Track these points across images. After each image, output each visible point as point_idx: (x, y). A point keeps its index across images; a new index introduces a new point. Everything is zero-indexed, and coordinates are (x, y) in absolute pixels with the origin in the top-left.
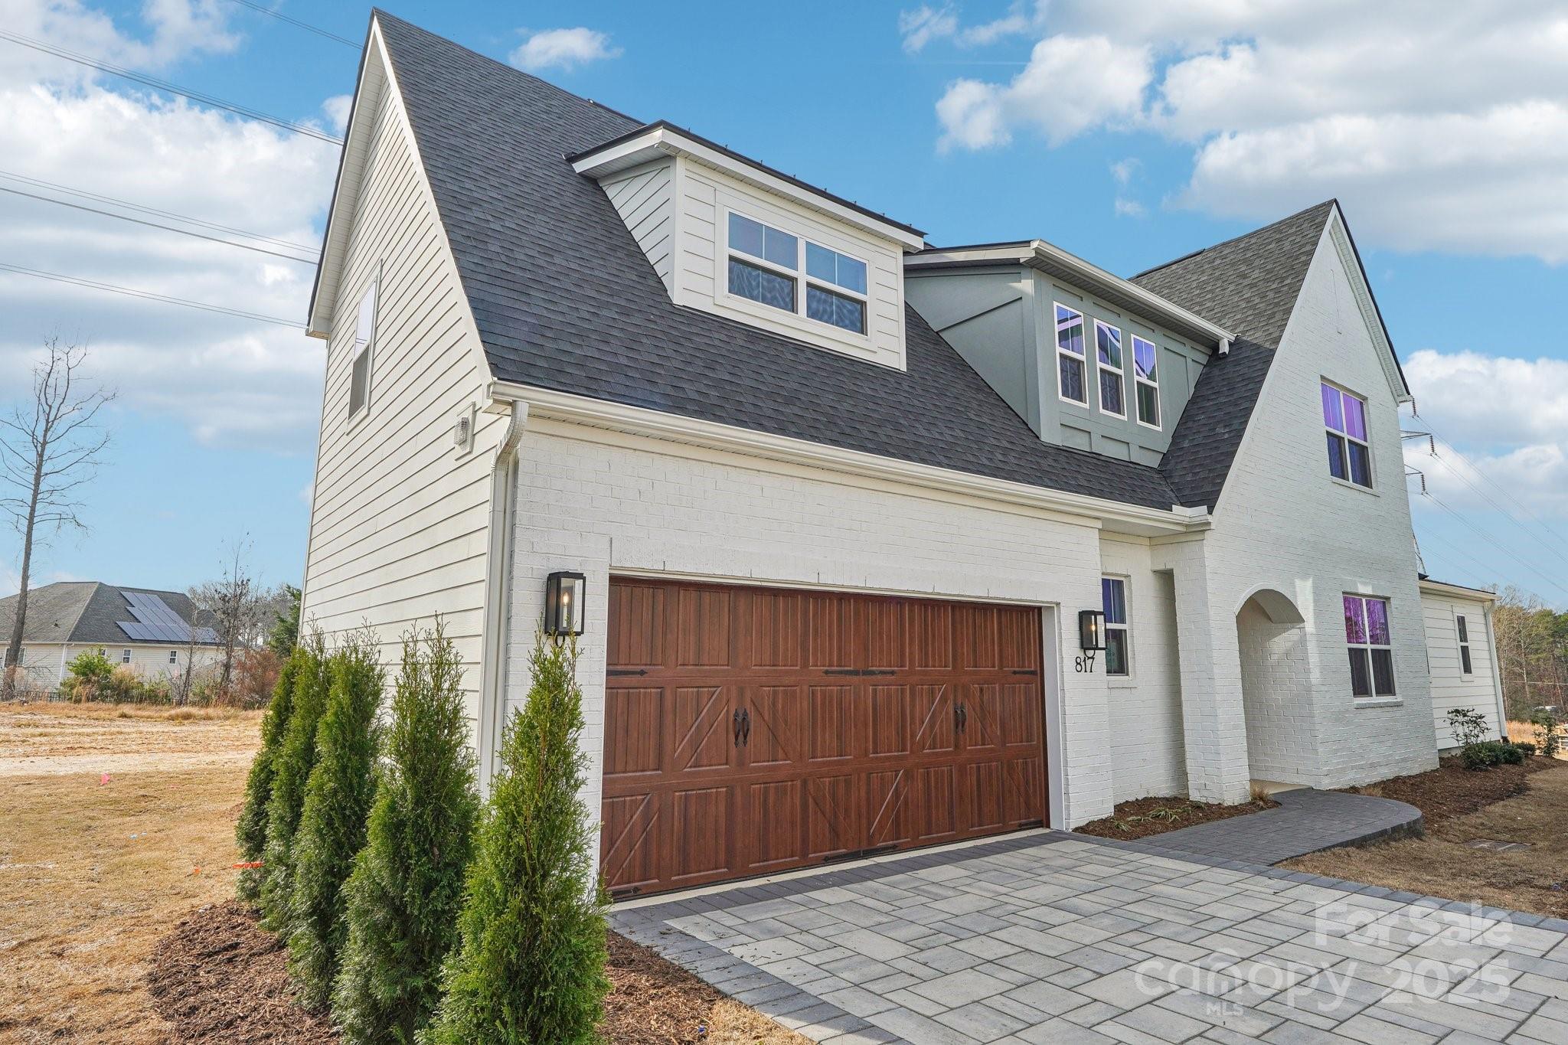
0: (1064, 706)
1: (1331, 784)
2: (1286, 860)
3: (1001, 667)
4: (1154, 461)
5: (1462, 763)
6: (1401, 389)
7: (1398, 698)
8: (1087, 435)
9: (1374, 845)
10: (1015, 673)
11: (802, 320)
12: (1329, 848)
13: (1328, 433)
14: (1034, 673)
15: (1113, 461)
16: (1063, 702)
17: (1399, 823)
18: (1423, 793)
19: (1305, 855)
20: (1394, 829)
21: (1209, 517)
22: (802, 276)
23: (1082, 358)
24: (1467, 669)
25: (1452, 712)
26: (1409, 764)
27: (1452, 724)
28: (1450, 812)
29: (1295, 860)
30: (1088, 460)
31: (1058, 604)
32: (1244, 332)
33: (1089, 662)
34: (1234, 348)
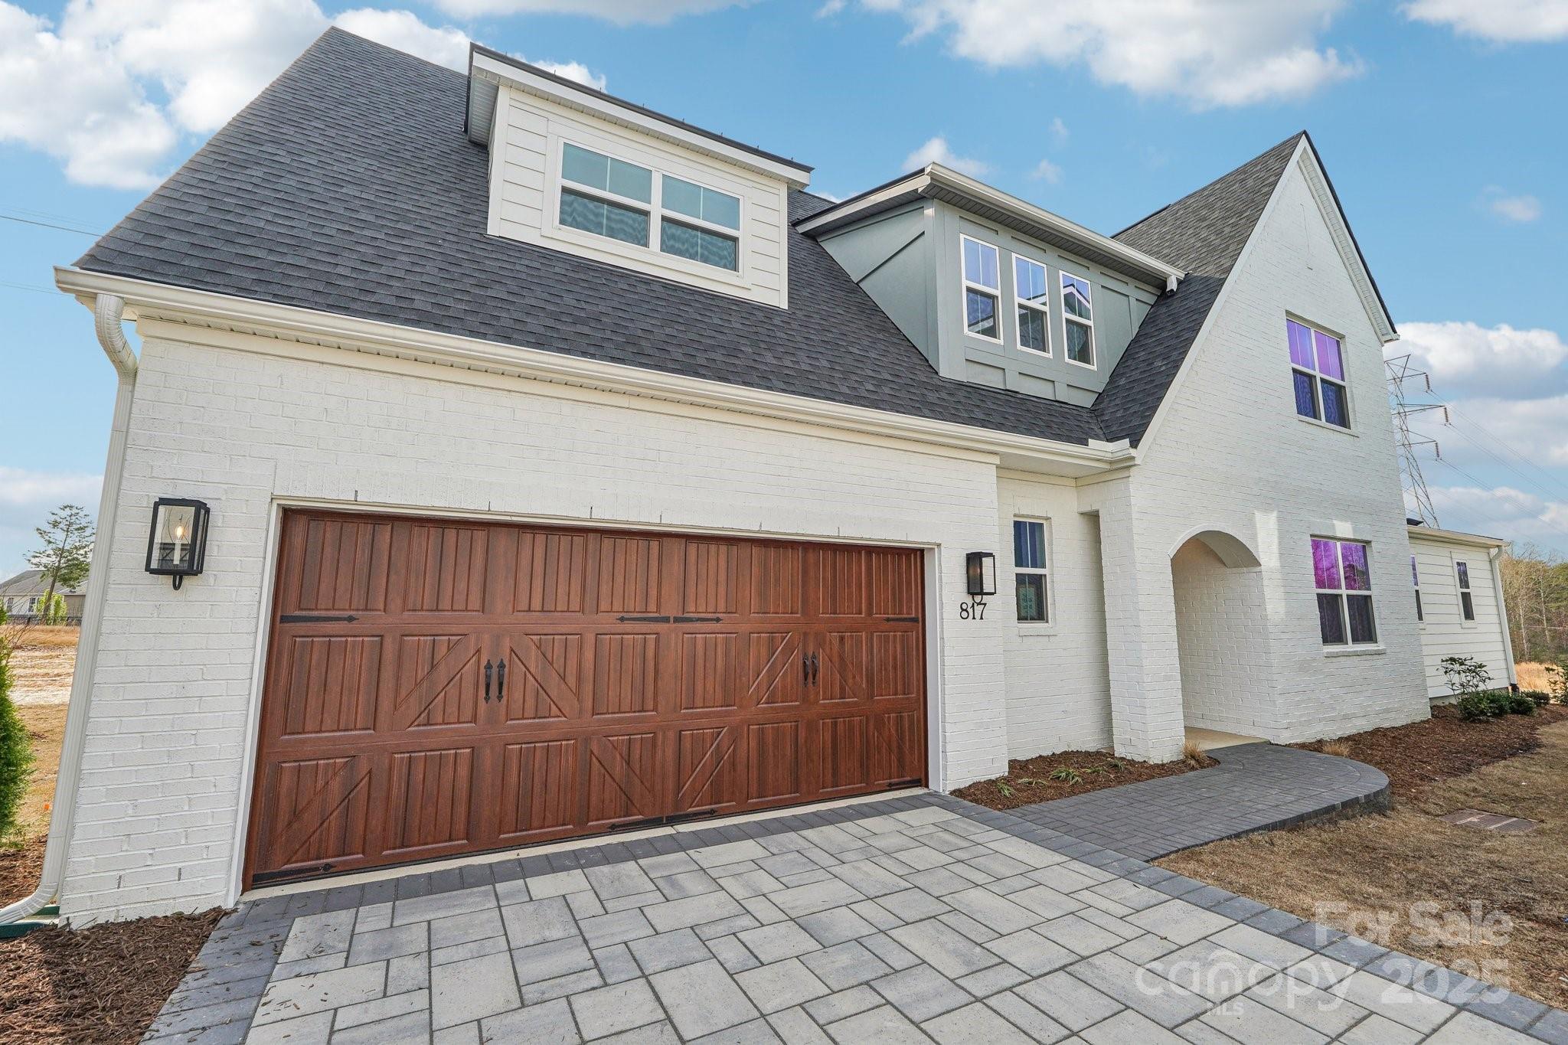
0: (943, 656)
1: (1292, 737)
2: (1177, 852)
3: (870, 613)
4: (1087, 401)
5: (1458, 714)
6: (1386, 328)
7: (1380, 646)
8: (1001, 371)
9: (1315, 825)
10: (888, 620)
11: (654, 254)
12: (1247, 832)
13: (1295, 371)
14: (915, 620)
15: (1032, 399)
16: (942, 651)
17: (1353, 795)
18: (1405, 749)
19: (1207, 844)
20: (1345, 805)
21: (1133, 452)
22: (657, 210)
23: (997, 292)
24: (1469, 614)
25: (1447, 661)
26: (1393, 715)
27: (1446, 672)
28: (1435, 773)
29: (1189, 852)
30: (999, 396)
31: (939, 545)
32: (1195, 270)
33: (978, 609)
34: (1184, 285)
